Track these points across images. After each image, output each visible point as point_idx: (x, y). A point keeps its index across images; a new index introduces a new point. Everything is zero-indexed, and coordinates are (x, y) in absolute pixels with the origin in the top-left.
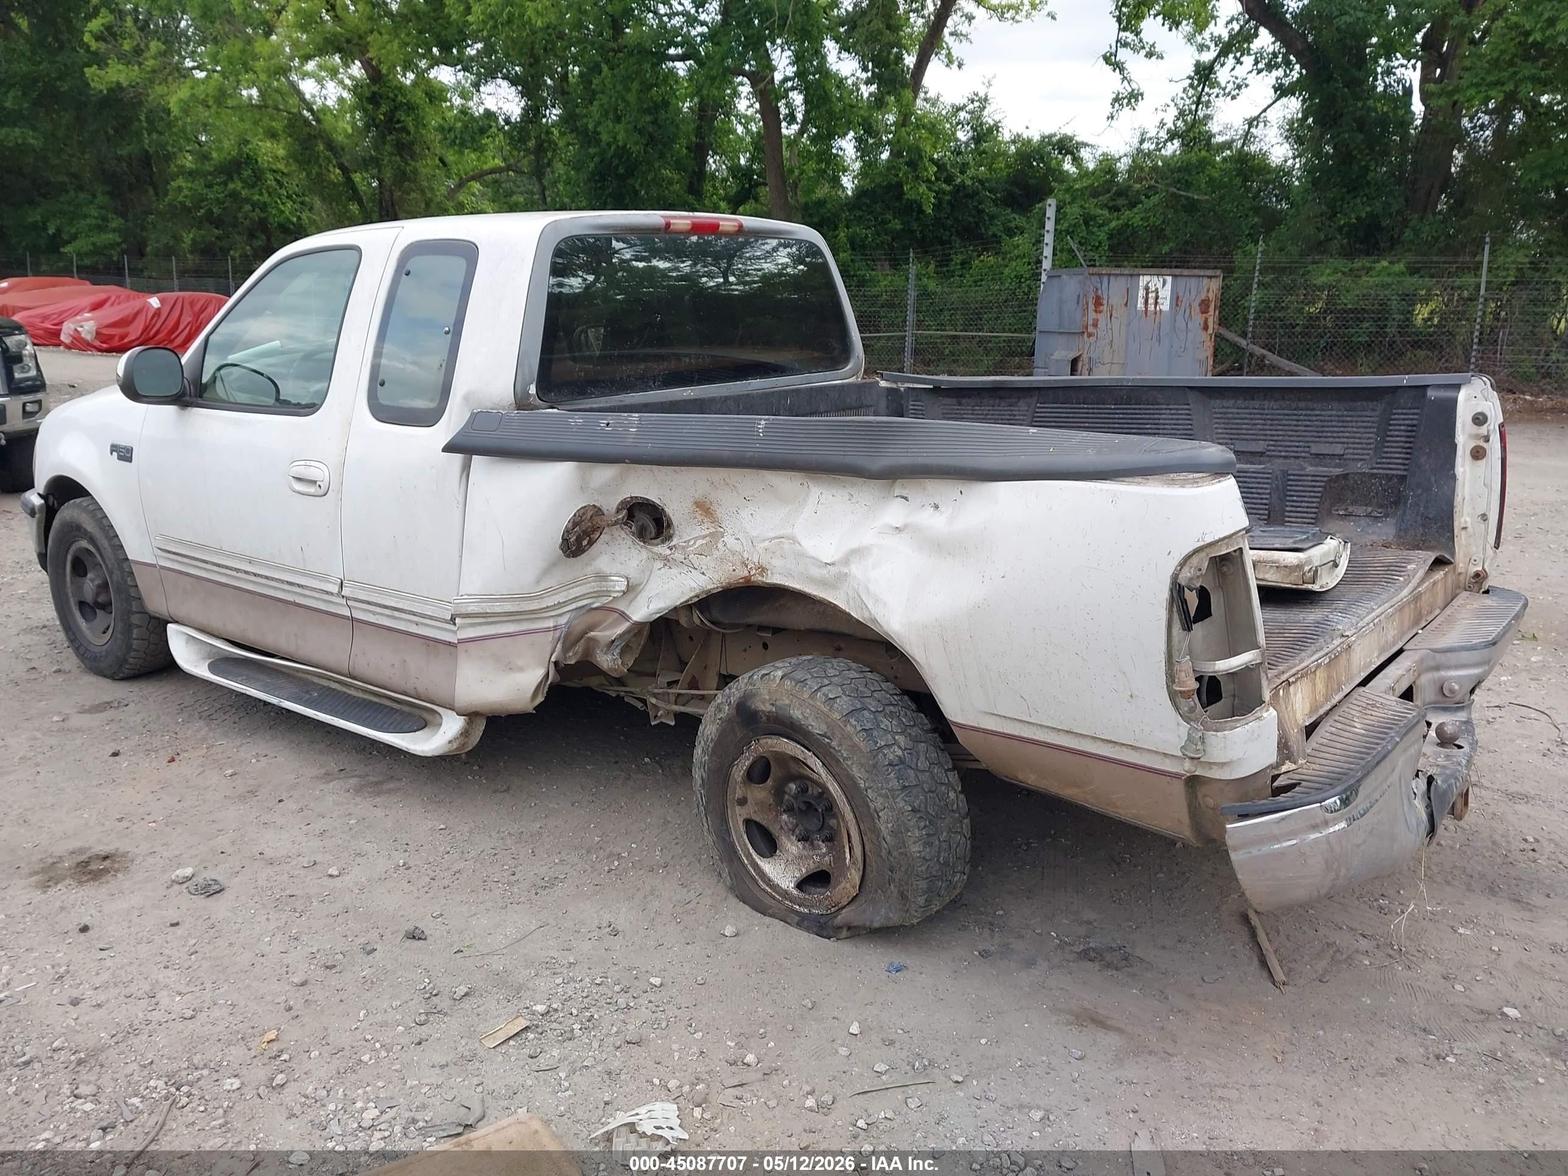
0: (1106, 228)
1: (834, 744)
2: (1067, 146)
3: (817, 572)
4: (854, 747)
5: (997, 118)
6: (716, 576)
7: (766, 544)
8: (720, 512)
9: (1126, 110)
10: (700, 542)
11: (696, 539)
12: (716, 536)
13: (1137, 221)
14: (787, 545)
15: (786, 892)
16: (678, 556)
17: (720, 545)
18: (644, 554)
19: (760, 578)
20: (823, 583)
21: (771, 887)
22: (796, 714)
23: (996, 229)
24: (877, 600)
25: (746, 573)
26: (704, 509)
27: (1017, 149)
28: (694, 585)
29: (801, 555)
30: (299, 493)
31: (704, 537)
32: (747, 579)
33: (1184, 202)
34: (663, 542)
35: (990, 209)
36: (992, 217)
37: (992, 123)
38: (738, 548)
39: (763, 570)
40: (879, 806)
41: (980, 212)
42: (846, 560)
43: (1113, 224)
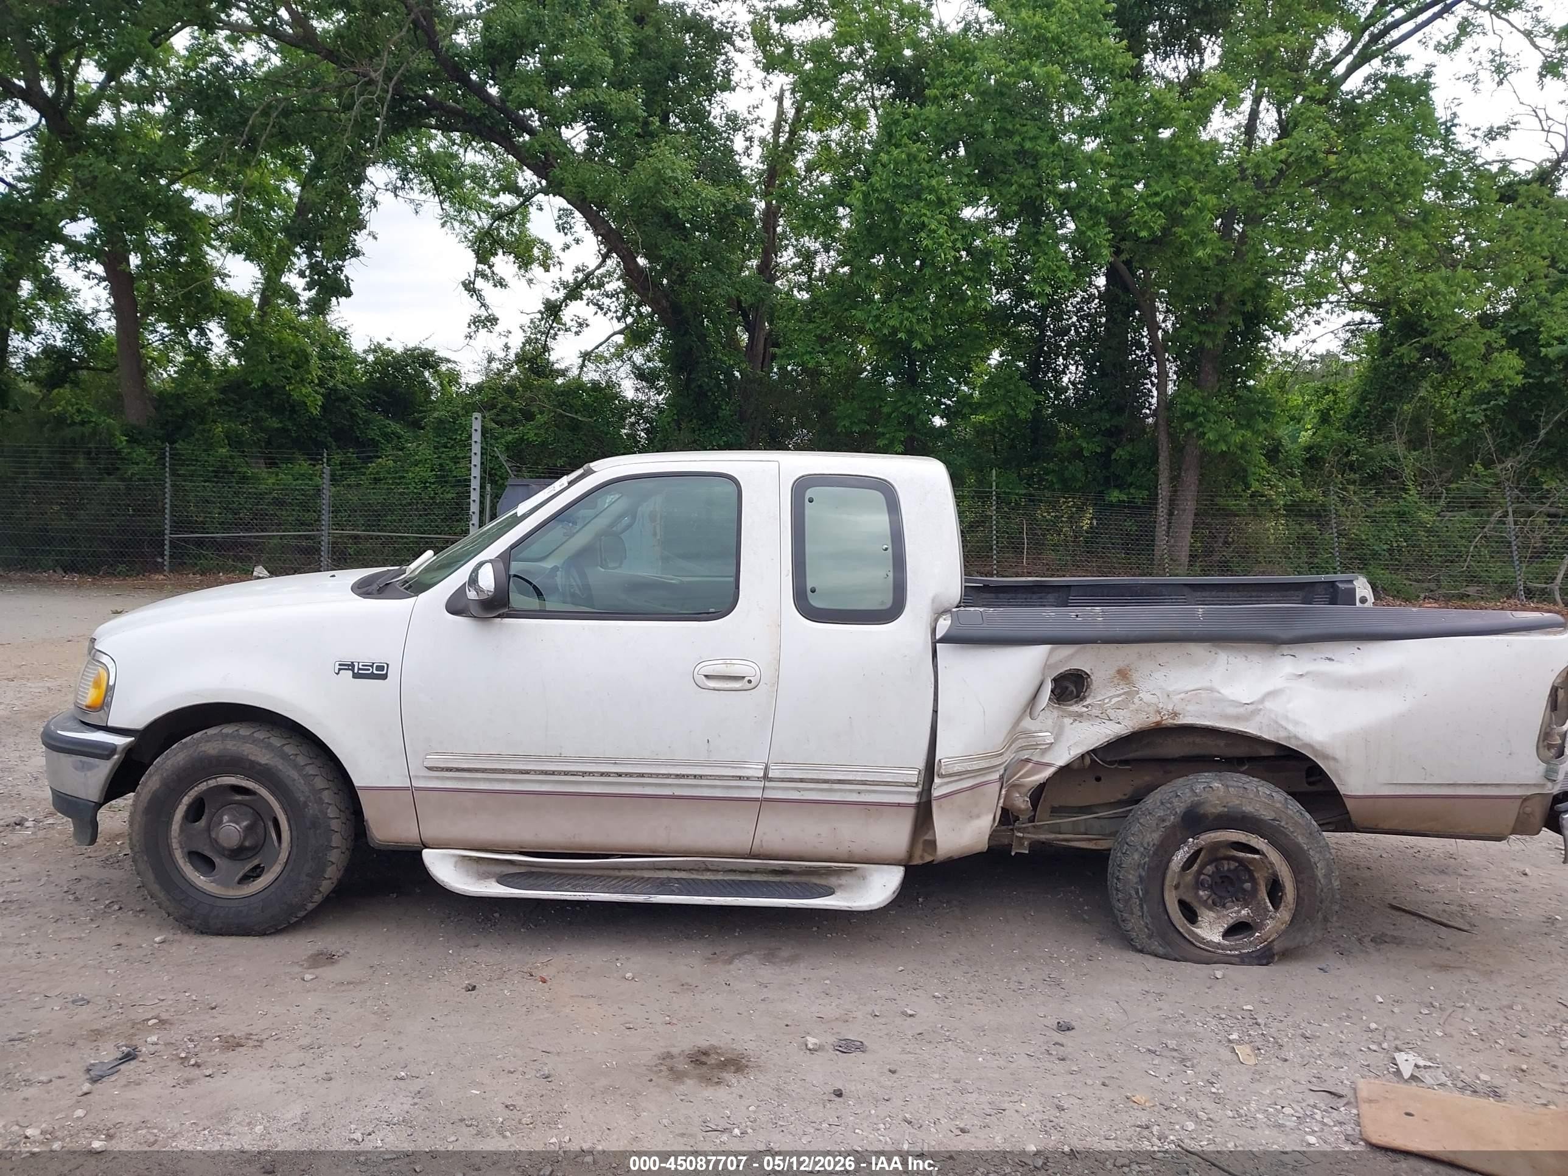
0: (503, 441)
1: (1283, 824)
2: (426, 359)
3: (1231, 711)
4: (1296, 823)
5: (343, 326)
6: (1131, 724)
7: (1182, 695)
8: (1135, 676)
9: (483, 332)
10: (1114, 700)
11: (1111, 698)
12: (1130, 695)
13: (531, 436)
14: (1204, 694)
15: (1219, 944)
16: (1096, 712)
17: (1136, 700)
18: (1056, 713)
19: (1171, 721)
20: (1238, 718)
21: (1204, 944)
22: (1248, 808)
23: (373, 433)
24: (1296, 723)
25: (1159, 719)
26: (1123, 675)
27: (377, 358)
28: (1109, 732)
29: (1223, 700)
30: (714, 689)
31: (1119, 695)
32: (1158, 723)
33: (567, 421)
34: (1076, 702)
35: (362, 413)
36: (367, 422)
37: (338, 330)
38: (1154, 700)
39: (1175, 714)
40: (1317, 859)
41: (353, 416)
42: (1262, 700)
43: (509, 438)
